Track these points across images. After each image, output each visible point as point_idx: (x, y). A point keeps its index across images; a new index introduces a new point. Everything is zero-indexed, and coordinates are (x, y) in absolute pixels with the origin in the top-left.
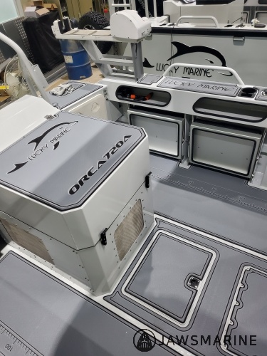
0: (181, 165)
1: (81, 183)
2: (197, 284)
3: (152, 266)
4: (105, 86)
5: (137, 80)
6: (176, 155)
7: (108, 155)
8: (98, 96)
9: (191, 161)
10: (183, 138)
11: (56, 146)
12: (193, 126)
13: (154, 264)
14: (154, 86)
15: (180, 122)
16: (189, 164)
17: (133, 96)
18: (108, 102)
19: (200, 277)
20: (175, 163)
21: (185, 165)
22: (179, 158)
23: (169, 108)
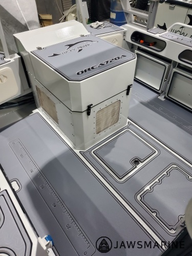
0: (159, 97)
1: (85, 71)
2: (138, 164)
3: (115, 145)
4: (125, 29)
5: (148, 29)
6: (158, 89)
7: (107, 62)
8: (119, 35)
9: (166, 96)
10: (166, 78)
11: (80, 51)
12: (175, 70)
13: (116, 145)
14: (157, 36)
15: (167, 65)
16: (165, 97)
17: (142, 41)
18: (124, 42)
19: (142, 161)
20: (156, 95)
21: (162, 98)
22: (160, 92)
23: (162, 54)
